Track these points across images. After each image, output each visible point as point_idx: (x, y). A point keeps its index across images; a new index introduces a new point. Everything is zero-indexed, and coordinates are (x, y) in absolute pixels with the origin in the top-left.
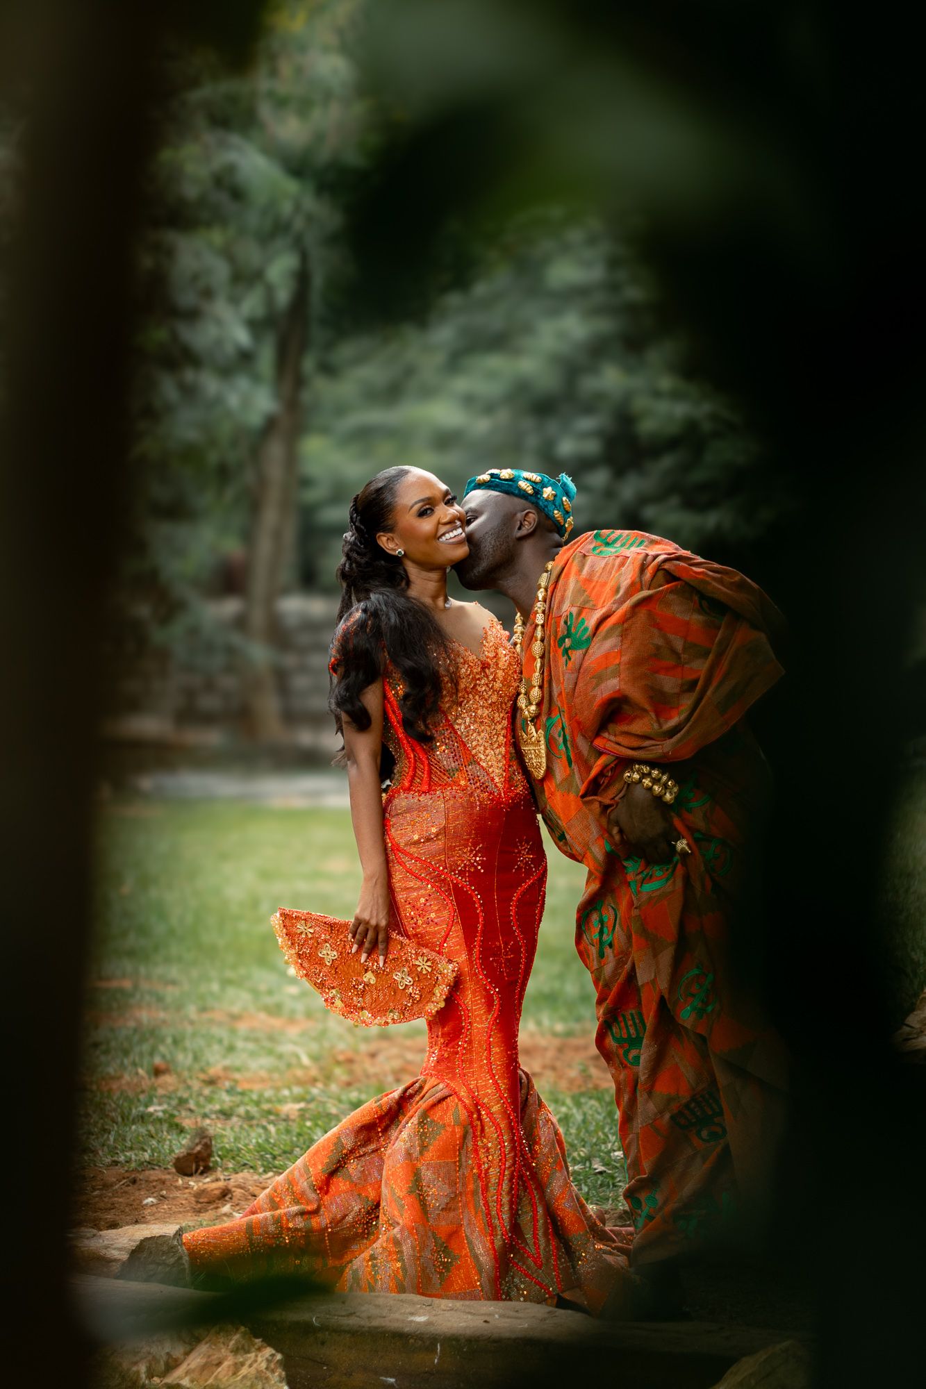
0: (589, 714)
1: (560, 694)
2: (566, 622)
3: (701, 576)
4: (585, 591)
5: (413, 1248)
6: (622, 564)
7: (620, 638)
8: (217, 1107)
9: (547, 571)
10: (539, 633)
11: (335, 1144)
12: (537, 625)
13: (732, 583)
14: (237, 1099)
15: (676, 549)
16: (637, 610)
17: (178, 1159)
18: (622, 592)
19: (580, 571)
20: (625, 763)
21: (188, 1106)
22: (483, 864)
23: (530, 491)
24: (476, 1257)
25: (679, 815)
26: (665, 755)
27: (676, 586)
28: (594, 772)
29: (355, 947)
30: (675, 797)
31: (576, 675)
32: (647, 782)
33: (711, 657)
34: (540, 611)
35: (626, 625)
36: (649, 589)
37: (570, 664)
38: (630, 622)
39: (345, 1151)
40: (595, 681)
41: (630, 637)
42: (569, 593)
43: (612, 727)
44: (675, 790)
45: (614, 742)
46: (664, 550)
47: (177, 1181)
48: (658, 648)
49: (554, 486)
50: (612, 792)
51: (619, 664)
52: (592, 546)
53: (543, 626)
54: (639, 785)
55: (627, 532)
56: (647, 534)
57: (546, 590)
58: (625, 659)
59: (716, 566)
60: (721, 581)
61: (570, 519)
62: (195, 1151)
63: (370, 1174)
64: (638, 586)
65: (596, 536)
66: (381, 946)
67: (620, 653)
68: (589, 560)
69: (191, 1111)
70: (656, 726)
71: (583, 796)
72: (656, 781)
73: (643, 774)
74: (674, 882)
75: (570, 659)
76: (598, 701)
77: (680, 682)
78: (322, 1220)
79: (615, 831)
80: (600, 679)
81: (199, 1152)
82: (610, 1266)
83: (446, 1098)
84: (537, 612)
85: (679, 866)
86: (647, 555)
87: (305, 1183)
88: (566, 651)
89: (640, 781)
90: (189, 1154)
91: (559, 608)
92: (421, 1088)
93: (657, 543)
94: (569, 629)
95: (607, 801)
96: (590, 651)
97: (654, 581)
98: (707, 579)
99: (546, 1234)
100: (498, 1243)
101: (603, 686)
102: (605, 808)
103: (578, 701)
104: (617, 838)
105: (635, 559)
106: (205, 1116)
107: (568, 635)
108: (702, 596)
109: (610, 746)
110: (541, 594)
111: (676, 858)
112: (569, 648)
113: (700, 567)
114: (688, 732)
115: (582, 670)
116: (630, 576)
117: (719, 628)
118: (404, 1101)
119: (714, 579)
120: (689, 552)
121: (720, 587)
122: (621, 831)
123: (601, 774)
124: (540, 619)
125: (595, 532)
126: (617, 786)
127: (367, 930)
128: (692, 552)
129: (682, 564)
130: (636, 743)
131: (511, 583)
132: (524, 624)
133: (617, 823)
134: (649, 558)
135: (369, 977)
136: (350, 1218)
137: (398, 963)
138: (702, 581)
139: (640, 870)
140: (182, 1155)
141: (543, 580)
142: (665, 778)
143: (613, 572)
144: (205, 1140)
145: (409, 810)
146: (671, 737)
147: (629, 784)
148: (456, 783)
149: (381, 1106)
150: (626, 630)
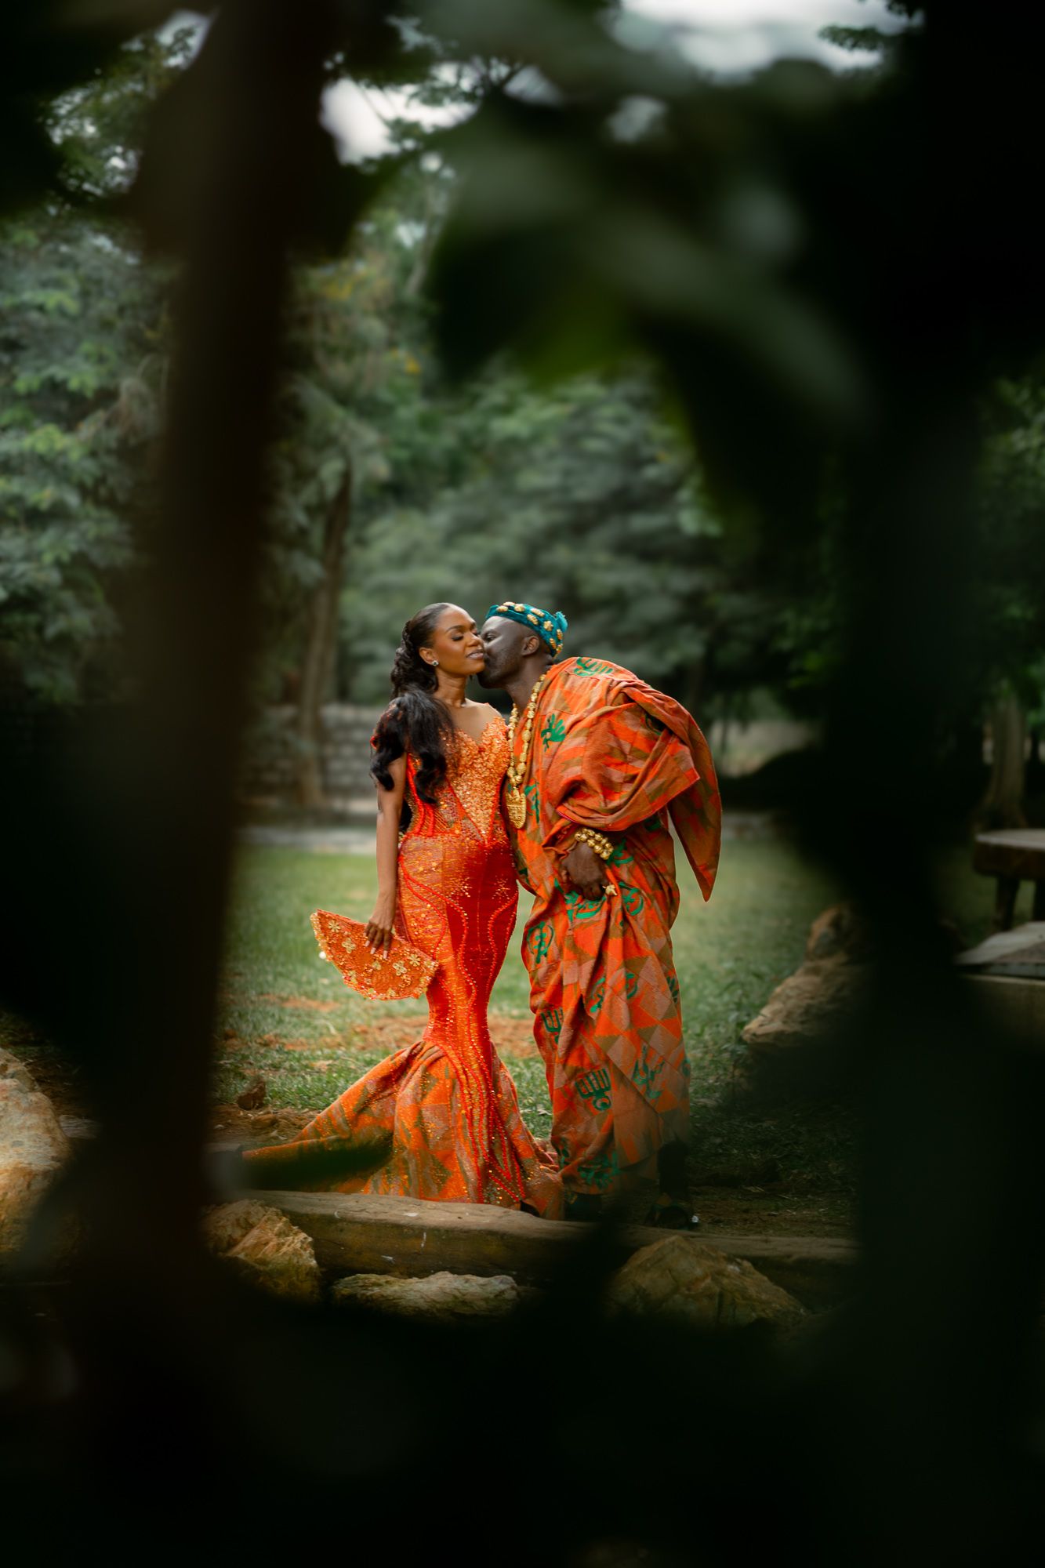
0: (556, 789)
1: (538, 771)
2: (549, 721)
3: (649, 701)
4: (565, 700)
5: (416, 1165)
6: (595, 685)
7: (586, 738)
8: (270, 1062)
9: (540, 681)
10: (529, 725)
11: (363, 1091)
12: (528, 719)
13: (671, 709)
14: (284, 1057)
15: (634, 678)
16: (601, 719)
17: (241, 1098)
18: (592, 705)
19: (564, 684)
20: (577, 827)
21: (248, 1061)
22: (469, 891)
23: (535, 622)
25: (610, 868)
26: (607, 825)
27: (631, 706)
28: (554, 830)
29: (368, 943)
30: (610, 856)
31: (550, 760)
32: (591, 842)
33: (649, 760)
34: (531, 709)
35: (591, 729)
36: (611, 705)
37: (548, 751)
38: (594, 727)
39: (369, 1096)
40: (564, 766)
41: (593, 738)
42: (554, 700)
43: (571, 800)
44: (611, 850)
45: (571, 811)
46: (625, 678)
47: (239, 1113)
48: (612, 748)
50: (565, 846)
51: (582, 757)
52: (574, 668)
53: (532, 719)
54: (585, 844)
55: (601, 661)
56: (615, 665)
57: (538, 694)
58: (588, 753)
59: (662, 695)
60: (662, 706)
61: (561, 645)
62: (253, 1092)
63: (386, 1111)
64: (604, 702)
65: (579, 661)
67: (585, 749)
68: (571, 678)
69: (251, 1064)
70: (603, 804)
71: (544, 846)
72: (598, 842)
73: (589, 836)
74: (601, 914)
75: (548, 747)
76: (564, 781)
77: (624, 775)
79: (564, 873)
80: (568, 765)
81: (256, 1093)
83: (439, 1058)
84: (529, 710)
85: (605, 904)
86: (613, 680)
87: (341, 1119)
88: (546, 741)
89: (586, 841)
90: (248, 1094)
91: (545, 709)
92: (422, 1049)
93: (621, 672)
94: (550, 725)
95: (561, 852)
96: (563, 744)
97: (617, 699)
98: (654, 704)
99: (511, 1157)
100: (480, 1163)
101: (569, 770)
102: (558, 856)
103: (549, 778)
104: (564, 878)
105: (604, 682)
106: (261, 1068)
107: (549, 730)
108: (649, 716)
110: (533, 698)
111: (605, 897)
112: (549, 740)
113: (651, 696)
114: (625, 812)
115: (556, 757)
116: (599, 694)
117: (657, 740)
118: (411, 1058)
119: (659, 704)
120: (643, 682)
121: (663, 711)
122: (568, 874)
123: (559, 832)
124: (531, 715)
125: (578, 658)
126: (570, 842)
127: (376, 932)
128: (645, 682)
129: (637, 690)
130: (586, 814)
131: (514, 689)
132: (518, 716)
133: (566, 868)
134: (615, 683)
135: (377, 966)
138: (650, 705)
139: (577, 902)
140: (243, 1095)
141: (537, 687)
142: (604, 841)
143: (588, 689)
144: (260, 1085)
145: (415, 849)
146: (612, 814)
147: (578, 842)
148: (452, 832)
149: (395, 1063)
150: (591, 733)
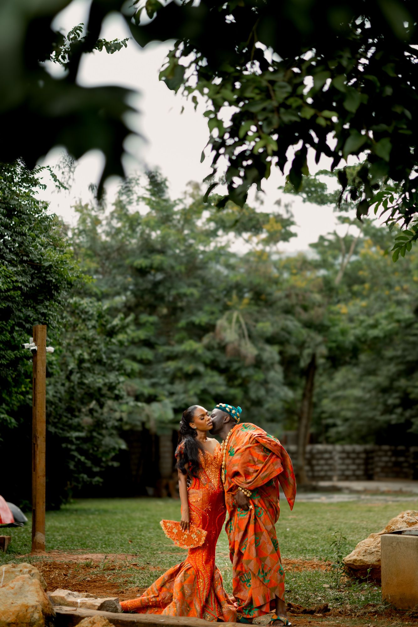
0: (231, 473)
1: (227, 465)
2: (230, 448)
3: (265, 442)
5: (180, 605)
6: (247, 435)
7: (240, 456)
9: (230, 432)
16: (247, 449)
19: (237, 434)
20: (238, 486)
23: (229, 411)
24: (196, 608)
25: (251, 500)
26: (248, 487)
27: (258, 444)
28: (231, 486)
30: (250, 496)
31: (229, 462)
32: (243, 491)
36: (251, 444)
37: (229, 459)
38: (244, 452)
39: (165, 581)
40: (233, 466)
42: (233, 440)
43: (235, 477)
44: (251, 494)
48: (250, 460)
49: (235, 410)
50: (235, 491)
51: (239, 463)
52: (242, 427)
54: (241, 492)
55: (252, 424)
56: (257, 427)
58: (241, 462)
60: (270, 444)
65: (243, 425)
66: (188, 528)
67: (240, 460)
68: (239, 432)
71: (227, 492)
72: (245, 491)
73: (243, 489)
74: (247, 516)
76: (233, 471)
77: (254, 469)
78: (159, 599)
82: (231, 610)
83: (190, 568)
85: (249, 512)
89: (241, 490)
92: (184, 564)
94: (231, 450)
97: (252, 442)
98: (267, 443)
99: (214, 602)
100: (202, 605)
107: (230, 452)
108: (265, 448)
109: (235, 481)
110: (227, 438)
111: (249, 510)
112: (229, 455)
113: (266, 440)
115: (231, 462)
116: (247, 439)
117: (267, 457)
118: (180, 567)
121: (270, 446)
122: (236, 501)
126: (237, 490)
127: (184, 524)
129: (261, 438)
130: (240, 483)
133: (236, 499)
134: (253, 435)
136: (166, 598)
137: (192, 532)
138: (265, 444)
139: (240, 511)
141: (229, 434)
142: (248, 491)
143: (244, 437)
145: (193, 493)
147: (239, 491)
148: (205, 487)
149: (175, 569)
